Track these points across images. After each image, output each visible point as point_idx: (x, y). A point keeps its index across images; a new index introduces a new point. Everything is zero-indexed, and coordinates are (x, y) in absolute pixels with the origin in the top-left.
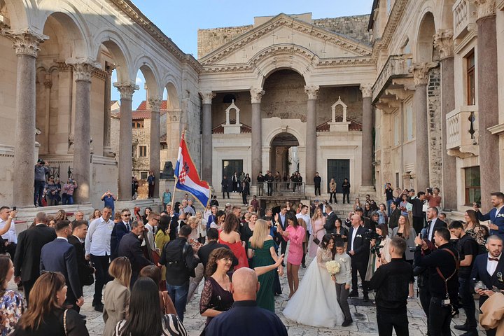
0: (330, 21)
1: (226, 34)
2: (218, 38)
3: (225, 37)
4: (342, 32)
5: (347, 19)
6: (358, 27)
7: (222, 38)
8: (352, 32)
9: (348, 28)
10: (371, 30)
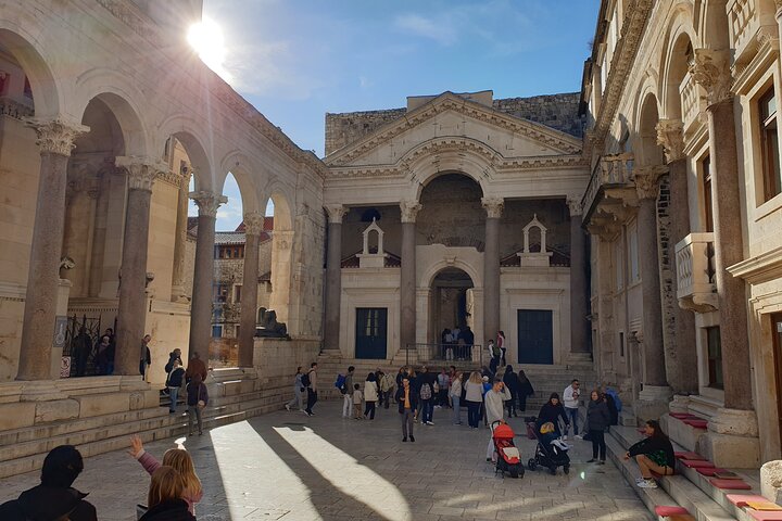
0: (523, 102)
1: (367, 122)
2: (355, 127)
3: (366, 126)
4: (540, 118)
5: (548, 99)
6: (564, 112)
7: (361, 127)
8: (555, 118)
9: (549, 113)
10: (583, 116)
